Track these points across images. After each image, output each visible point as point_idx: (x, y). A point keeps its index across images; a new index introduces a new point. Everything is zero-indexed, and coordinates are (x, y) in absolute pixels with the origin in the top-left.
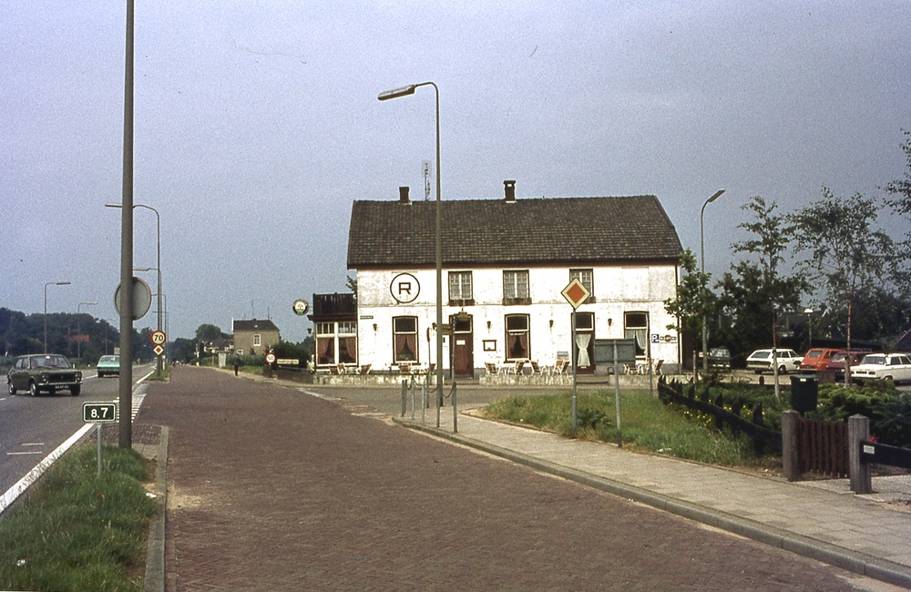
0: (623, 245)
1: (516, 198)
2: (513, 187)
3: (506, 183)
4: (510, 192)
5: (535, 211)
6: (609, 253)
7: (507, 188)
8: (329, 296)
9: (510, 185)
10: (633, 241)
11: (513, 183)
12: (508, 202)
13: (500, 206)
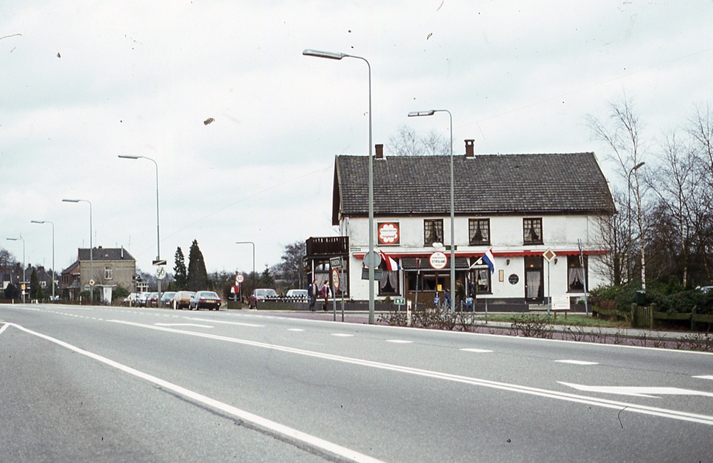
0: (566, 198)
1: (475, 154)
2: (472, 145)
3: (466, 141)
4: (470, 148)
5: (493, 167)
6: (555, 204)
7: (467, 146)
8: (324, 239)
9: (470, 143)
10: (575, 194)
11: (472, 141)
12: (468, 158)
13: (462, 161)
